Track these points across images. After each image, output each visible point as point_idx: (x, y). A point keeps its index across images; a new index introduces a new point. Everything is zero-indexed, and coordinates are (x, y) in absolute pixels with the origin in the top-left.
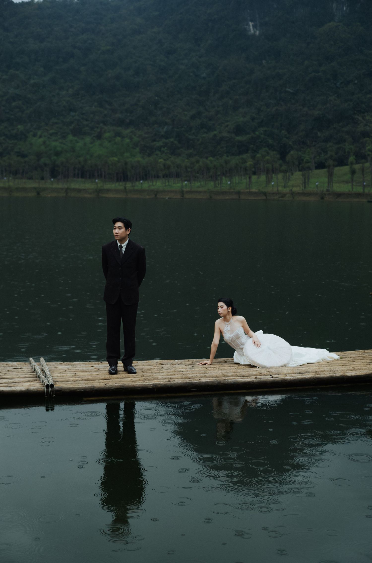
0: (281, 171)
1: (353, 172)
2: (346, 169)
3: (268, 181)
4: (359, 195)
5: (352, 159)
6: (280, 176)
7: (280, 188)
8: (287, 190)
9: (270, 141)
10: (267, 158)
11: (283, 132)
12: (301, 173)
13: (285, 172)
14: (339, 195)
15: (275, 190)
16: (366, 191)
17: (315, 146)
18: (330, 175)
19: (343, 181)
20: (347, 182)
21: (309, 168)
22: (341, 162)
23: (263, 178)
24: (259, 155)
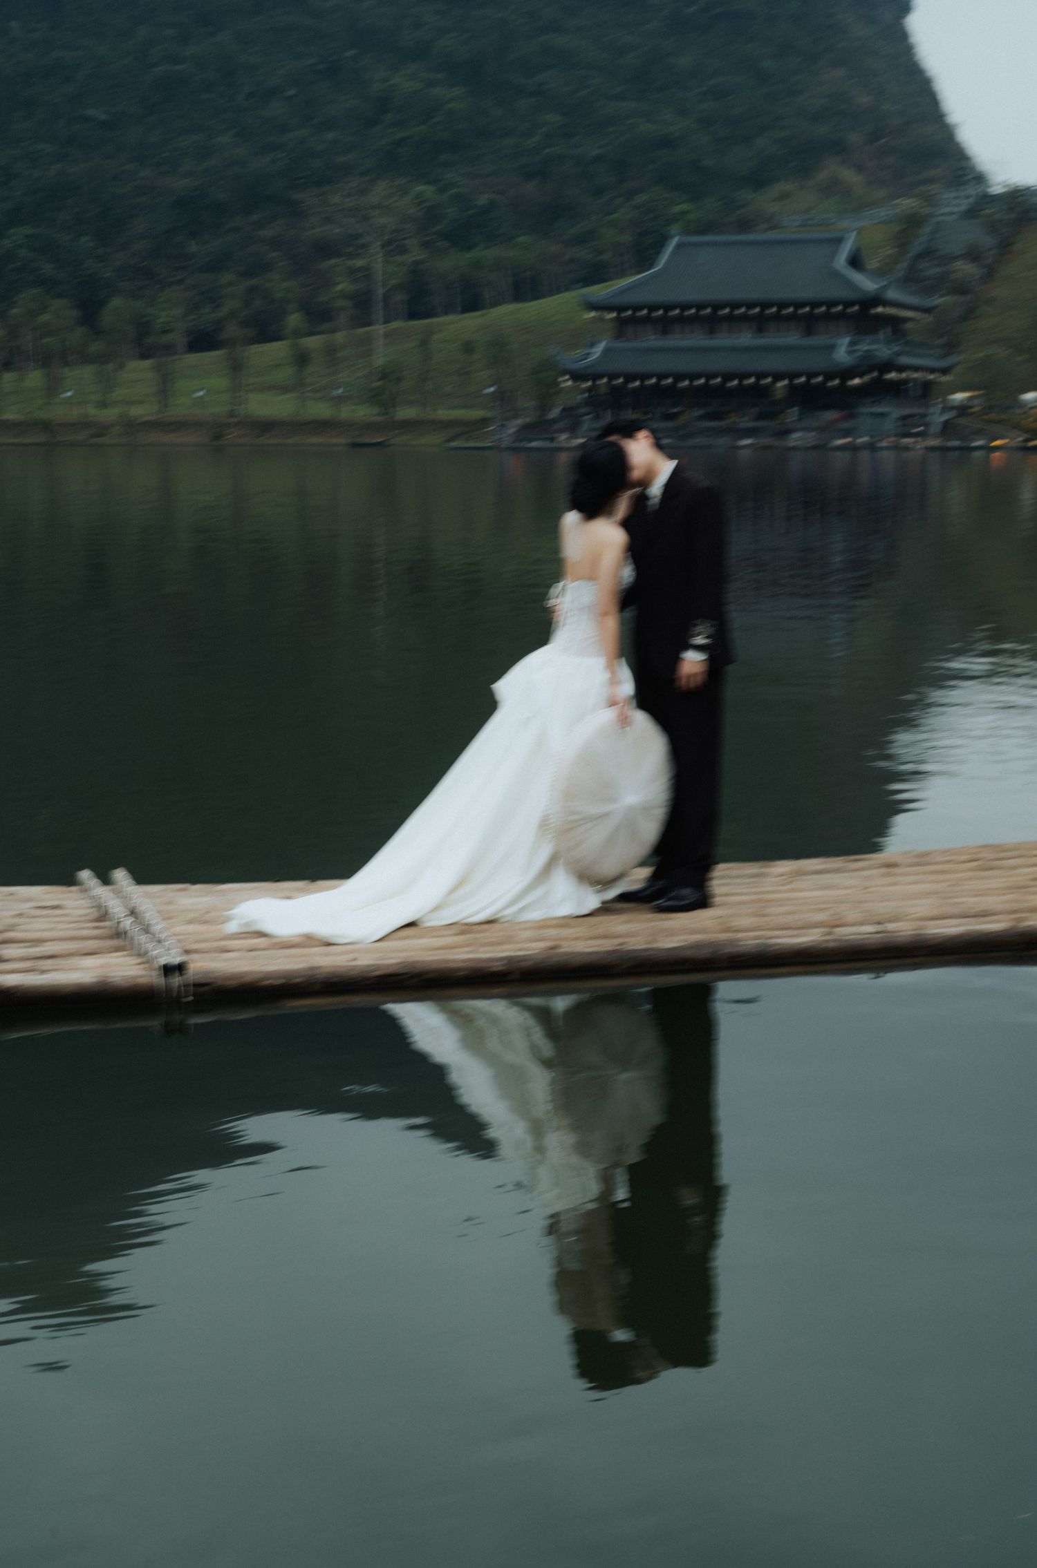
0: (87, 359)
1: (302, 359)
2: (277, 350)
3: (52, 388)
4: (322, 426)
5: (294, 320)
6: (88, 371)
7: (92, 411)
8: (110, 414)
9: (48, 269)
10: (45, 317)
11: (84, 239)
12: (147, 363)
13: (100, 359)
14: (267, 426)
15: (75, 413)
16: (347, 412)
17: (180, 282)
18: (236, 367)
19: (271, 388)
20: (284, 389)
21: (169, 349)
22: (265, 331)
23: (35, 378)
24: (15, 311)
